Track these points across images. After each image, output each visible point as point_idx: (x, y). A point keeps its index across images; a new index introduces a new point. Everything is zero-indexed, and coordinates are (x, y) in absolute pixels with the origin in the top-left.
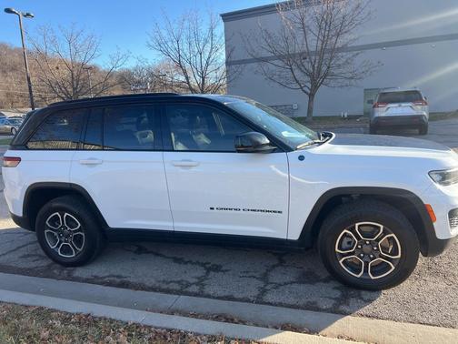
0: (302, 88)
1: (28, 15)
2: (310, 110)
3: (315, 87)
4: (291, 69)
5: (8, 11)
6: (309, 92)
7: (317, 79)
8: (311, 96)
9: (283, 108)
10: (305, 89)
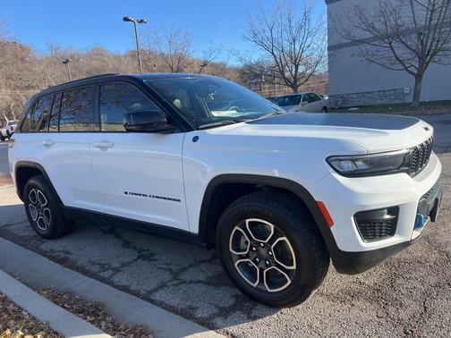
0: (406, 69)
1: (142, 21)
2: (416, 94)
3: (423, 65)
4: (391, 47)
5: (126, 19)
6: (415, 72)
7: (425, 57)
8: (419, 77)
9: (392, 92)
10: (412, 69)
